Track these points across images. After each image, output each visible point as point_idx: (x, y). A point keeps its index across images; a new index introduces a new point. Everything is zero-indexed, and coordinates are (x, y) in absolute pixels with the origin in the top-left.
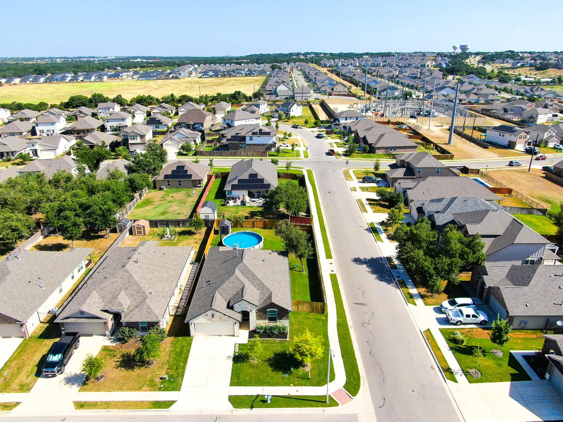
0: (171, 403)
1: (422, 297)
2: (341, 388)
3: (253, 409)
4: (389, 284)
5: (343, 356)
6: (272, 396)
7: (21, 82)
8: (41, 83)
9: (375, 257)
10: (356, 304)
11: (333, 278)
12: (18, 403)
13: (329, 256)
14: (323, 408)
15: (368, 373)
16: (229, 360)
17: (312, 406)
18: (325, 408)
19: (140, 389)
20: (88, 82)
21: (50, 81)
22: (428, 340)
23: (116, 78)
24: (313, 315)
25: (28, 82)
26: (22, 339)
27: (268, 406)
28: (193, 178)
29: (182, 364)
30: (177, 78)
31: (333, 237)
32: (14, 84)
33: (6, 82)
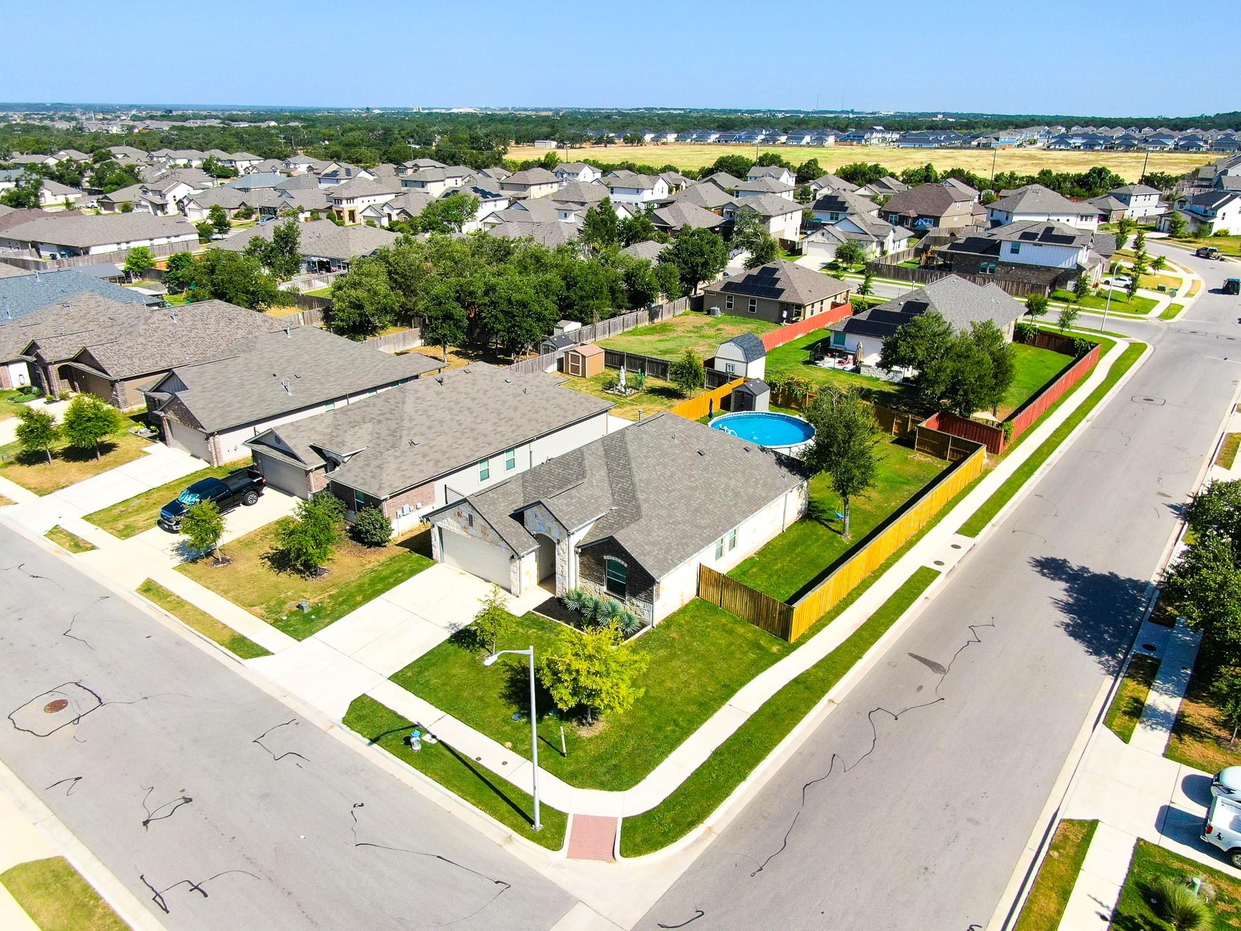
0: (261, 652)
1: (1179, 727)
2: (615, 819)
3: (375, 746)
4: (1097, 652)
5: (717, 753)
6: (440, 742)
7: (677, 140)
8: (710, 144)
9: (1123, 575)
10: (916, 657)
11: (923, 577)
12: (93, 548)
13: (970, 529)
14: (510, 831)
15: (737, 829)
17: (493, 812)
18: (516, 835)
19: (248, 605)
20: (794, 146)
21: (726, 141)
22: (1051, 847)
23: (855, 143)
24: (750, 631)
25: (689, 140)
26: (209, 465)
27: (404, 757)
28: (782, 298)
29: (359, 598)
30: (987, 146)
31: (1038, 494)
32: (664, 144)
33: (653, 140)
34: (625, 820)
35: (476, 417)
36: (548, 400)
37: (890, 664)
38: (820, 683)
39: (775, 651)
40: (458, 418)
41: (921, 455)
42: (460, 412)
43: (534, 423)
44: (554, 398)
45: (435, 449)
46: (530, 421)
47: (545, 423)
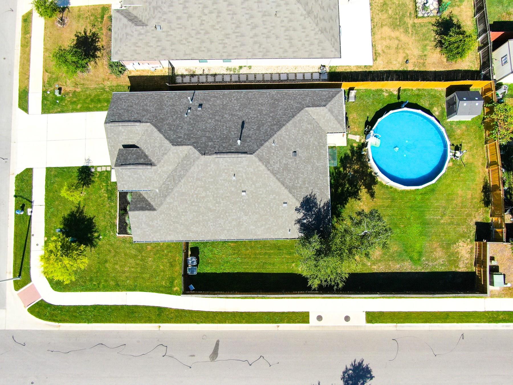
0: (26, 109)
2: (40, 297)
3: (14, 198)
16: (84, 161)
19: (46, 70)
29: (79, 106)
34: (42, 300)
35: (218, 22)
36: (287, 30)
37: (204, 336)
38: (165, 318)
39: (175, 289)
40: (204, 18)
41: (472, 249)
42: (211, 12)
43: (256, 46)
44: (294, 30)
45: (168, 39)
46: (255, 43)
47: (265, 50)
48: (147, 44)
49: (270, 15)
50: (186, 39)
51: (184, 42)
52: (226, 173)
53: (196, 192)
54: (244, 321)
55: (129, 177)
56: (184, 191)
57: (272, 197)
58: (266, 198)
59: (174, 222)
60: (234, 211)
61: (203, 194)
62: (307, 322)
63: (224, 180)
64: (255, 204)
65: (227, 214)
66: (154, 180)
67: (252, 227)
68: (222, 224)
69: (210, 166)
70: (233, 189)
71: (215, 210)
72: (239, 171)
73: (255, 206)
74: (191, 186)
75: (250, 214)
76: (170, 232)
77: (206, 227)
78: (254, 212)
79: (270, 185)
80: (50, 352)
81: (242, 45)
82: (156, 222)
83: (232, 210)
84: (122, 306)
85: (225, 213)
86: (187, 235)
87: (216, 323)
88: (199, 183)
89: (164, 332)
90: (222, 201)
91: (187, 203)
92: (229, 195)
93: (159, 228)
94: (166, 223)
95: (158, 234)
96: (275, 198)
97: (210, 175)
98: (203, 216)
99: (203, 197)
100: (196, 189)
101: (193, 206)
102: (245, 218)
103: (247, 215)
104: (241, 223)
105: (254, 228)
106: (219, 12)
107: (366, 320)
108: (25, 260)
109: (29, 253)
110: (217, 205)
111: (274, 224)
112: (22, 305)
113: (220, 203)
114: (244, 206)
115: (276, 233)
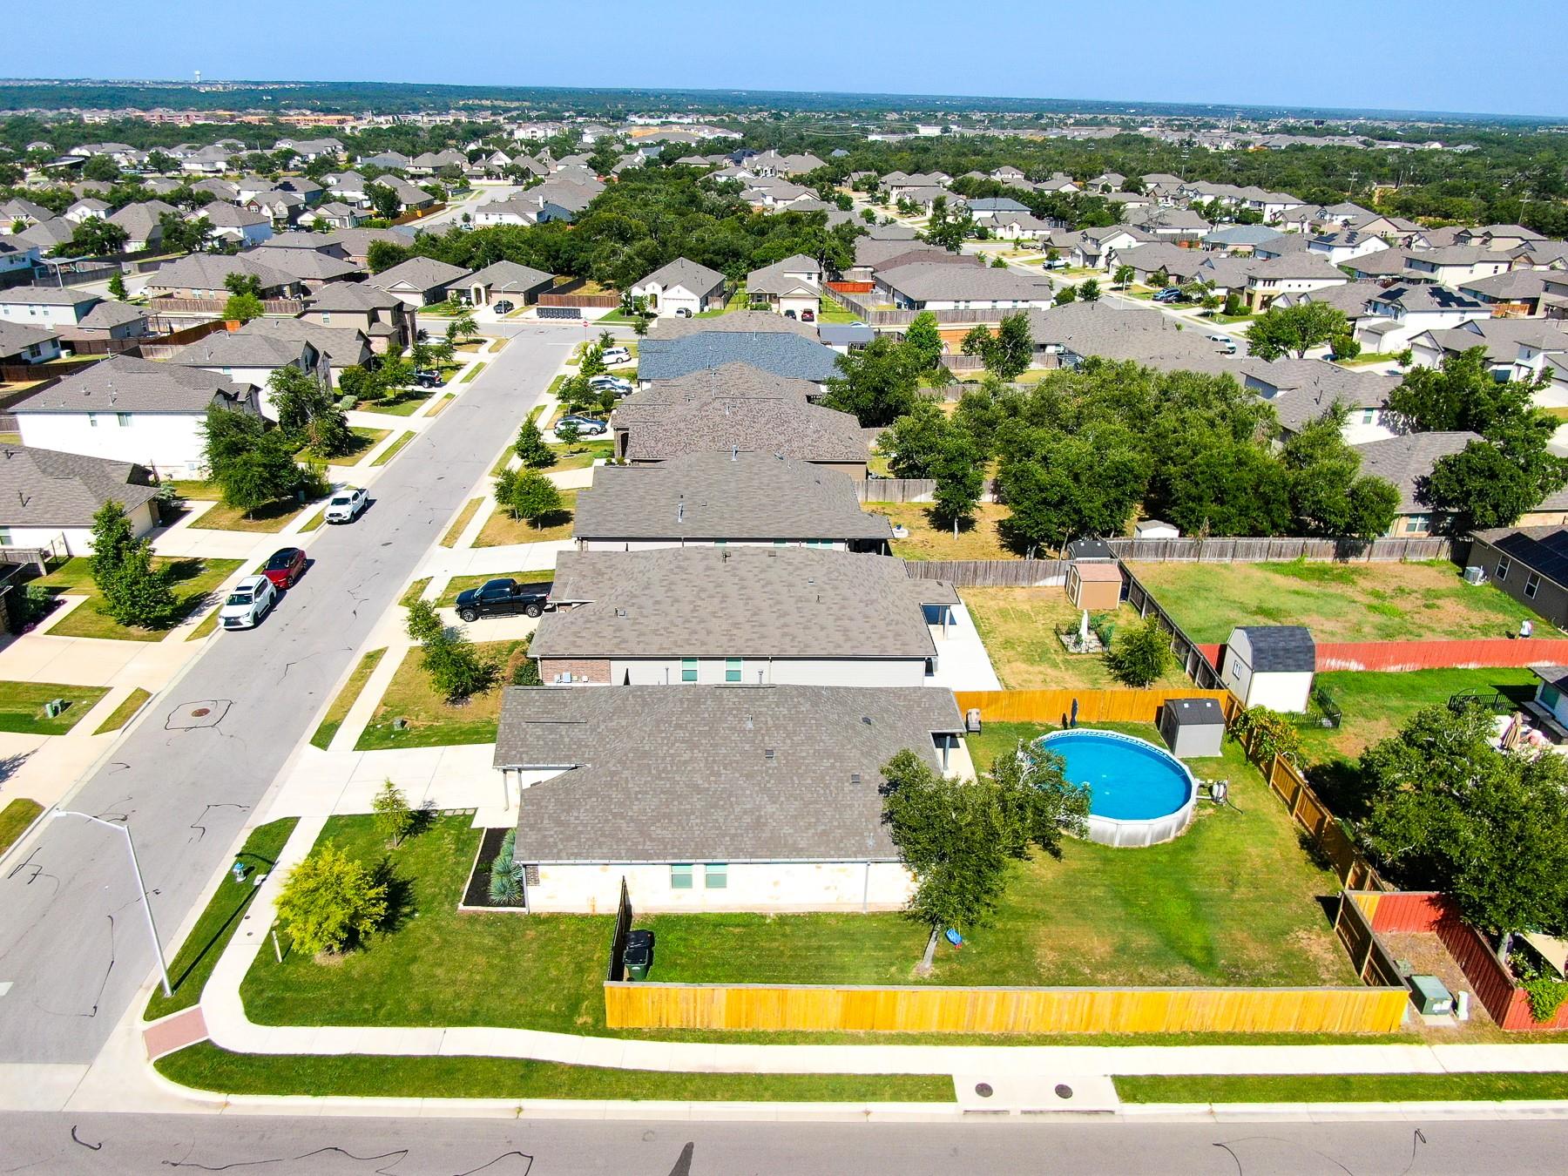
0: (326, 744)
2: (205, 1035)
11: (940, 1088)
13: (1132, 1088)
15: (240, 1127)
34: (209, 1042)
35: (723, 609)
36: (839, 619)
37: (648, 1133)
38: (542, 1084)
39: (580, 1021)
40: (699, 603)
41: (1332, 943)
42: (711, 597)
43: (788, 639)
44: (851, 619)
45: (636, 627)
46: (785, 635)
47: (802, 645)
48: (597, 634)
49: (808, 601)
50: (666, 629)
51: (662, 632)
52: (735, 716)
53: (672, 751)
54: (767, 1094)
55: (538, 738)
56: (647, 748)
57: (826, 763)
58: (814, 764)
59: (615, 816)
60: (748, 792)
61: (686, 756)
62: (952, 1098)
63: (730, 729)
64: (791, 778)
65: (733, 799)
66: (587, 746)
67: (787, 830)
68: (721, 820)
69: (704, 703)
70: (747, 747)
71: (708, 789)
72: (761, 713)
73: (793, 783)
74: (663, 738)
75: (782, 799)
76: (601, 839)
77: (683, 829)
78: (791, 795)
79: (822, 741)
80: (167, 1166)
81: (763, 637)
82: (576, 814)
83: (743, 789)
84: (426, 1058)
85: (730, 796)
86: (640, 847)
87: (685, 1099)
88: (680, 733)
89: (530, 1124)
90: (723, 771)
91: (650, 772)
92: (738, 757)
93: (580, 828)
94: (597, 817)
95: (575, 843)
96: (833, 767)
97: (703, 719)
98: (680, 803)
99: (686, 762)
100: (673, 744)
101: (662, 779)
102: (770, 809)
103: (774, 803)
104: (763, 820)
105: (791, 831)
106: (725, 596)
107: (1119, 1094)
108: (206, 960)
109: (222, 947)
110: (712, 778)
111: (836, 824)
112: (144, 1053)
113: (719, 774)
114: (768, 782)
115: (842, 845)
